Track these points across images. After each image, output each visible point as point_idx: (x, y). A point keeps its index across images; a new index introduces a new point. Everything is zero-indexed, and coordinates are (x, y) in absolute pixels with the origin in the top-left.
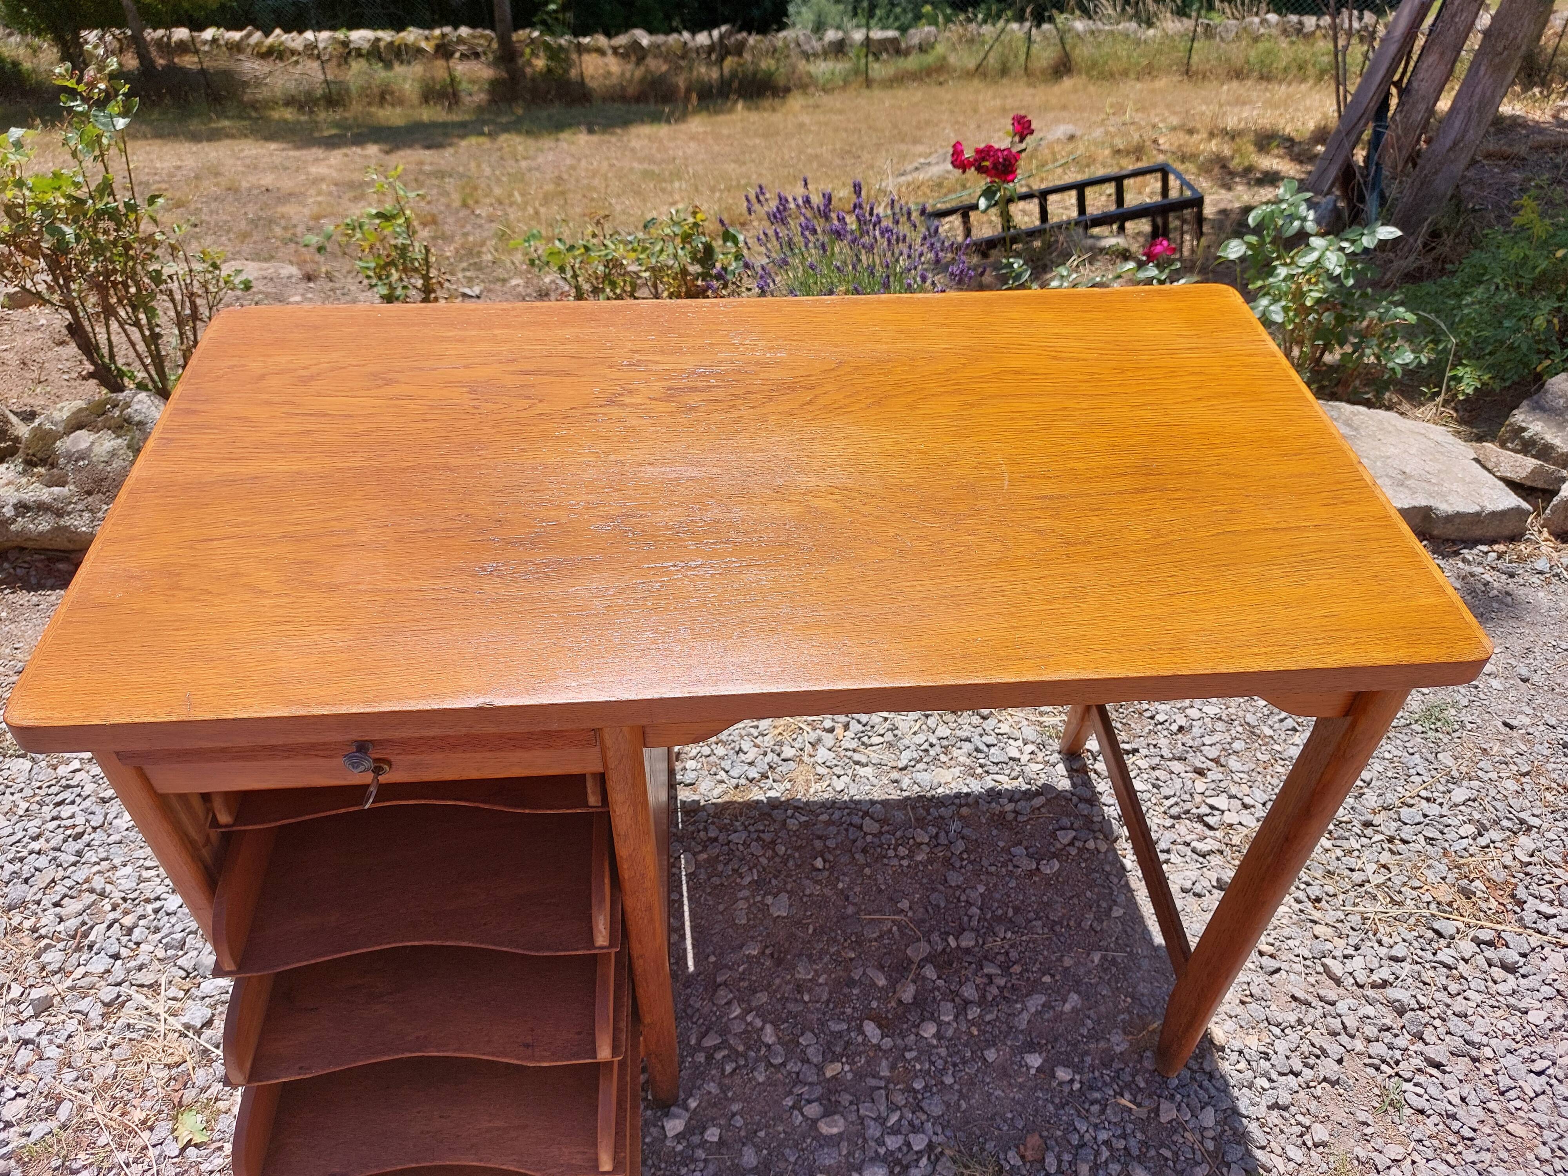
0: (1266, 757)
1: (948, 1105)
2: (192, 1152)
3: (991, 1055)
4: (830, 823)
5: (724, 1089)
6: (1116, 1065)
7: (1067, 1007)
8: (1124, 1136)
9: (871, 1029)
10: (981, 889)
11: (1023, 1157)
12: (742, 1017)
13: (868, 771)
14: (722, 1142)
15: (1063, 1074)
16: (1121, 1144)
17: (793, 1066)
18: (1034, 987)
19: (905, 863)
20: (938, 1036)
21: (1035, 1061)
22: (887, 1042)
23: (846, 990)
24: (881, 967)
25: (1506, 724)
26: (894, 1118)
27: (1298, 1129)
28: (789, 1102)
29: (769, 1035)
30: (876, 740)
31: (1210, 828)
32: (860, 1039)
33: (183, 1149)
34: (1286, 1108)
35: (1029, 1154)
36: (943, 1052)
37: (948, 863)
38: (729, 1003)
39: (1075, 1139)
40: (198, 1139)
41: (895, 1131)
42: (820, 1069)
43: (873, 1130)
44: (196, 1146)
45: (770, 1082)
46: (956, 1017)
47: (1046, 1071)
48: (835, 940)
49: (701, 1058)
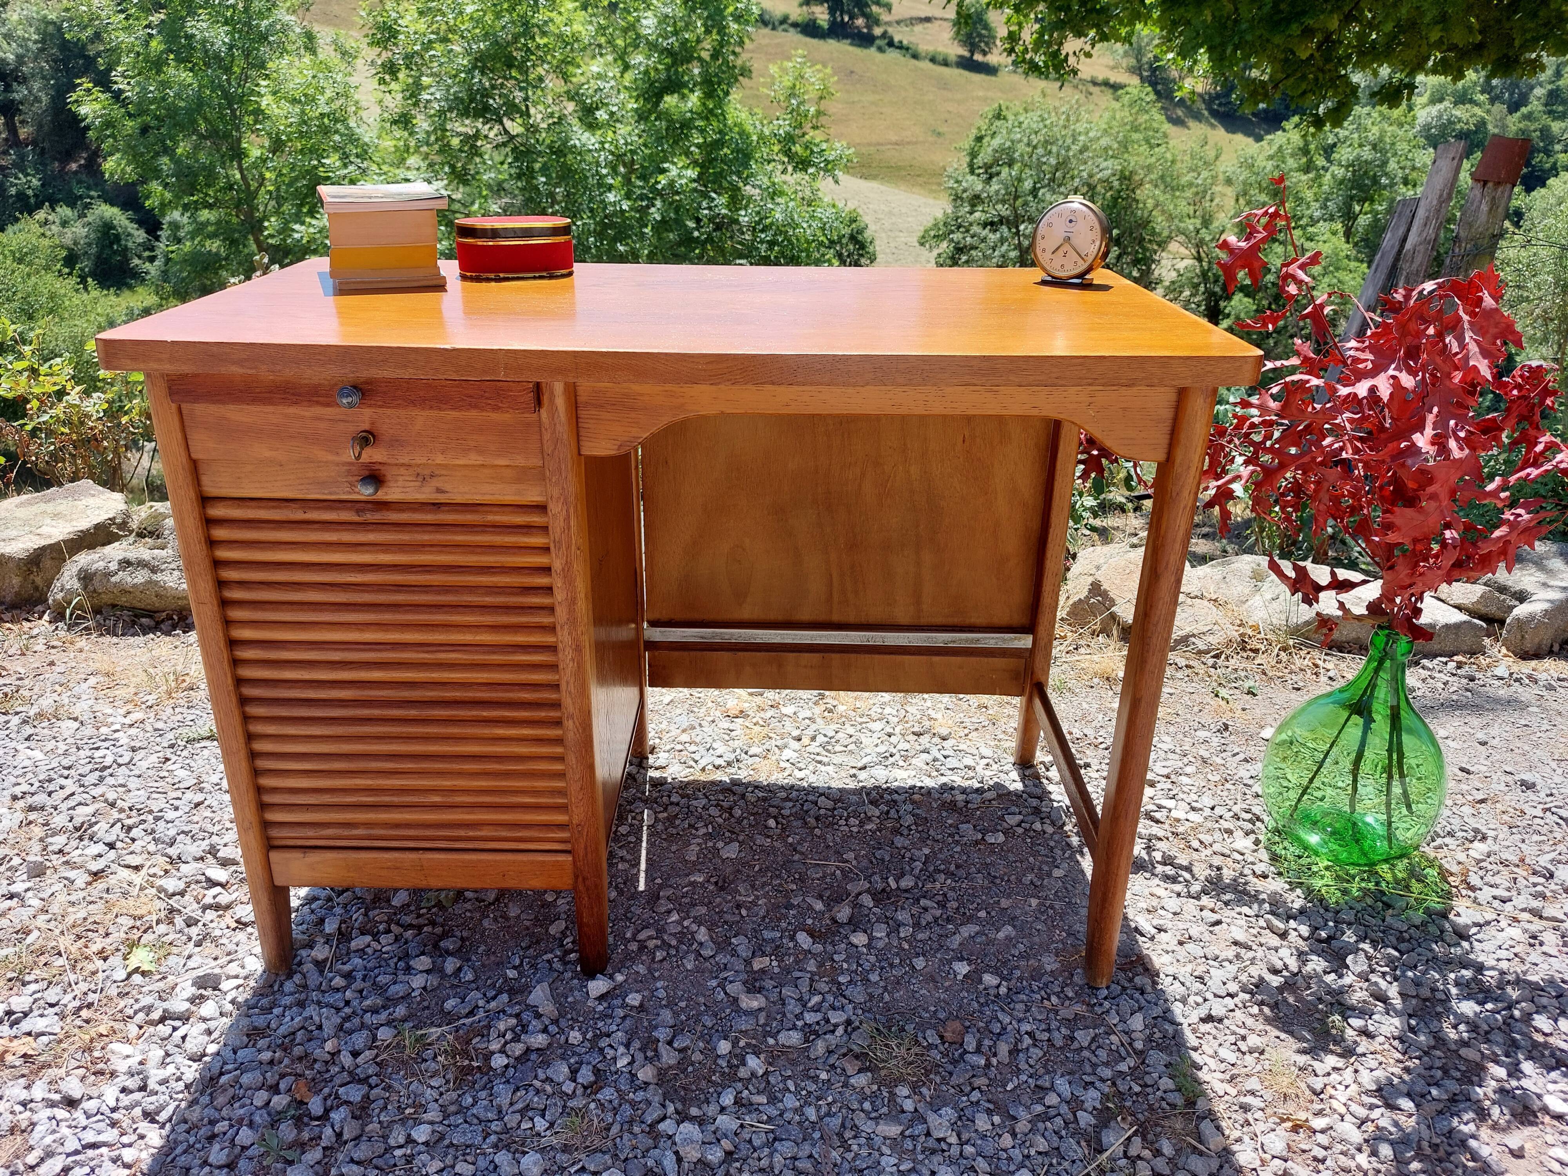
0: (1217, 778)
1: (871, 996)
2: (137, 978)
3: (920, 963)
4: (787, 799)
5: (650, 970)
6: (1046, 978)
7: (1001, 935)
8: (1049, 1030)
9: (803, 938)
10: (926, 851)
11: (942, 1037)
12: (679, 922)
13: (830, 769)
14: (641, 1008)
15: (989, 979)
16: (1045, 1036)
17: (721, 958)
18: (970, 919)
19: (855, 829)
20: (869, 946)
21: (962, 968)
22: (818, 948)
23: (784, 911)
24: (820, 897)
25: (1462, 770)
26: (816, 999)
27: (1232, 1039)
28: (714, 983)
29: (702, 934)
30: (838, 748)
31: (1157, 822)
32: (791, 945)
33: (129, 975)
34: (1220, 1021)
35: (948, 1035)
36: (872, 959)
37: (896, 831)
38: (669, 912)
39: (996, 1028)
40: (145, 967)
41: (816, 1009)
42: (748, 962)
43: (793, 1007)
44: (144, 974)
45: (698, 970)
46: (888, 935)
47: (974, 978)
48: (778, 877)
49: (634, 946)
